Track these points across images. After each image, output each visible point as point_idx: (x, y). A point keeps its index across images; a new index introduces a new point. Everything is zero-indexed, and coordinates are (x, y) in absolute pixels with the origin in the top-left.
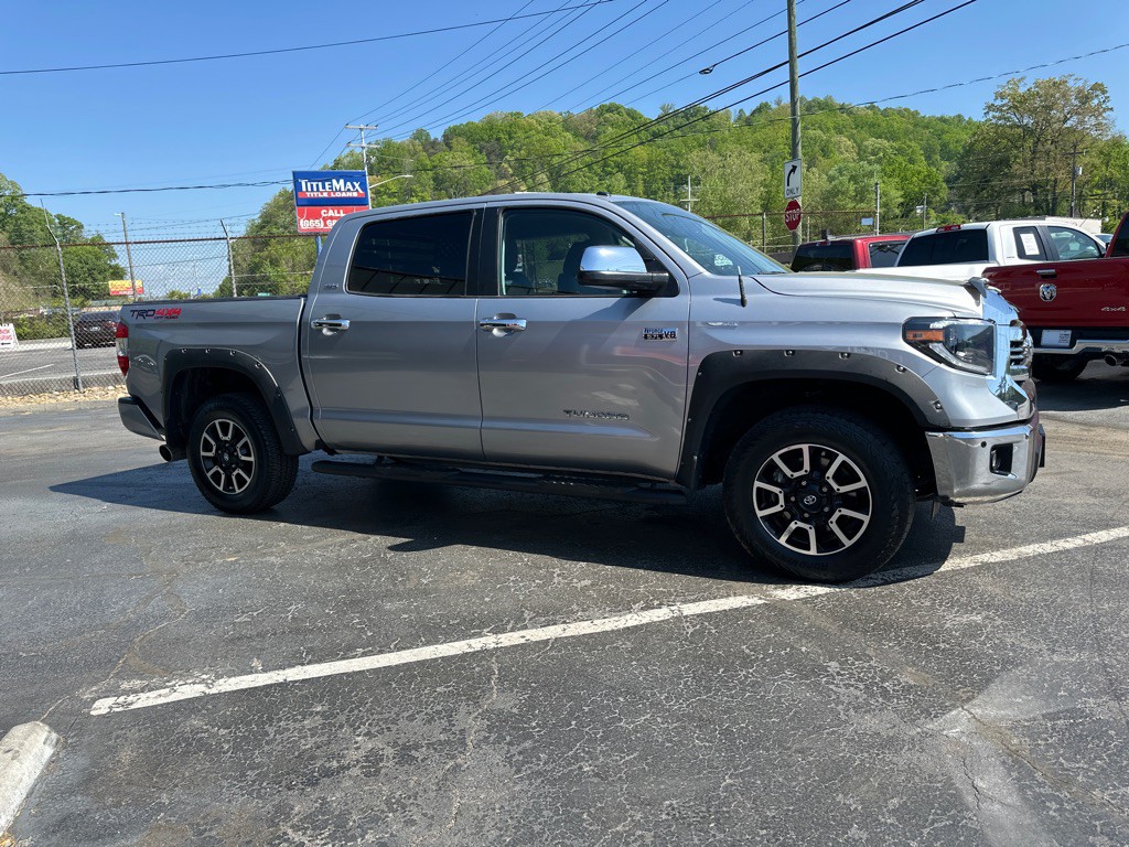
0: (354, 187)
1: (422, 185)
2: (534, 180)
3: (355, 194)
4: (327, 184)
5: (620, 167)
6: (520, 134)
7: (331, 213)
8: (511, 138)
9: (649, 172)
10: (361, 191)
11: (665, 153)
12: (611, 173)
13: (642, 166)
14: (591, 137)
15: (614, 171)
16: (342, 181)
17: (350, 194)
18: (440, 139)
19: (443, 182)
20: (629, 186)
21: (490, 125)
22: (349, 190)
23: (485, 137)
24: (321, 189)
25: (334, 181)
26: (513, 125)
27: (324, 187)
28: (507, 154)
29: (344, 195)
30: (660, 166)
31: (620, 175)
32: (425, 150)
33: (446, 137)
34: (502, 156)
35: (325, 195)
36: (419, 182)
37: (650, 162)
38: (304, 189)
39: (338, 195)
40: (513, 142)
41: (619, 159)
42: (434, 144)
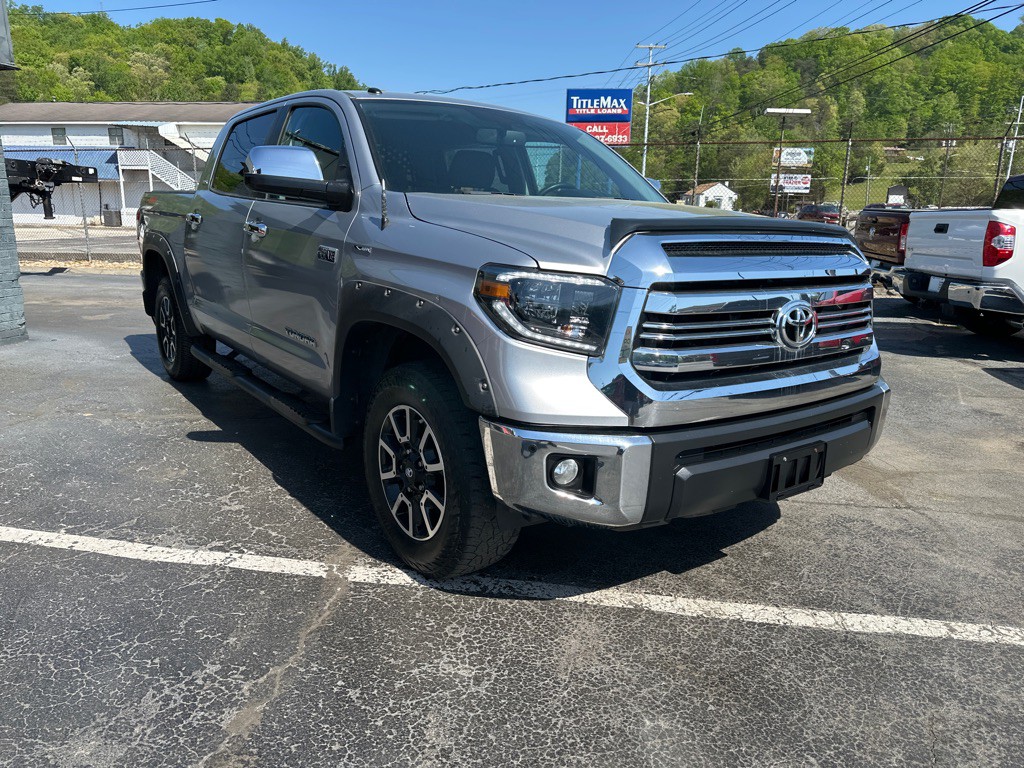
0: (619, 103)
1: (728, 104)
2: (848, 98)
3: (620, 111)
4: (595, 101)
5: (953, 86)
6: (843, 51)
7: (595, 129)
8: (830, 55)
9: (988, 92)
10: (625, 108)
11: (1015, 70)
12: (942, 92)
13: (982, 85)
14: (924, 52)
15: (946, 90)
16: (609, 98)
17: (614, 111)
18: (755, 56)
19: (750, 99)
20: (961, 107)
21: (811, 41)
22: (614, 107)
23: (803, 54)
24: (589, 106)
25: (602, 98)
26: (836, 40)
27: (592, 104)
28: (823, 71)
29: (609, 111)
30: (1006, 84)
31: (952, 95)
32: (737, 69)
33: (762, 56)
34: (816, 74)
35: (593, 111)
36: (724, 100)
37: (993, 81)
38: (575, 106)
39: (604, 111)
40: (831, 58)
41: (954, 77)
42: (748, 63)
